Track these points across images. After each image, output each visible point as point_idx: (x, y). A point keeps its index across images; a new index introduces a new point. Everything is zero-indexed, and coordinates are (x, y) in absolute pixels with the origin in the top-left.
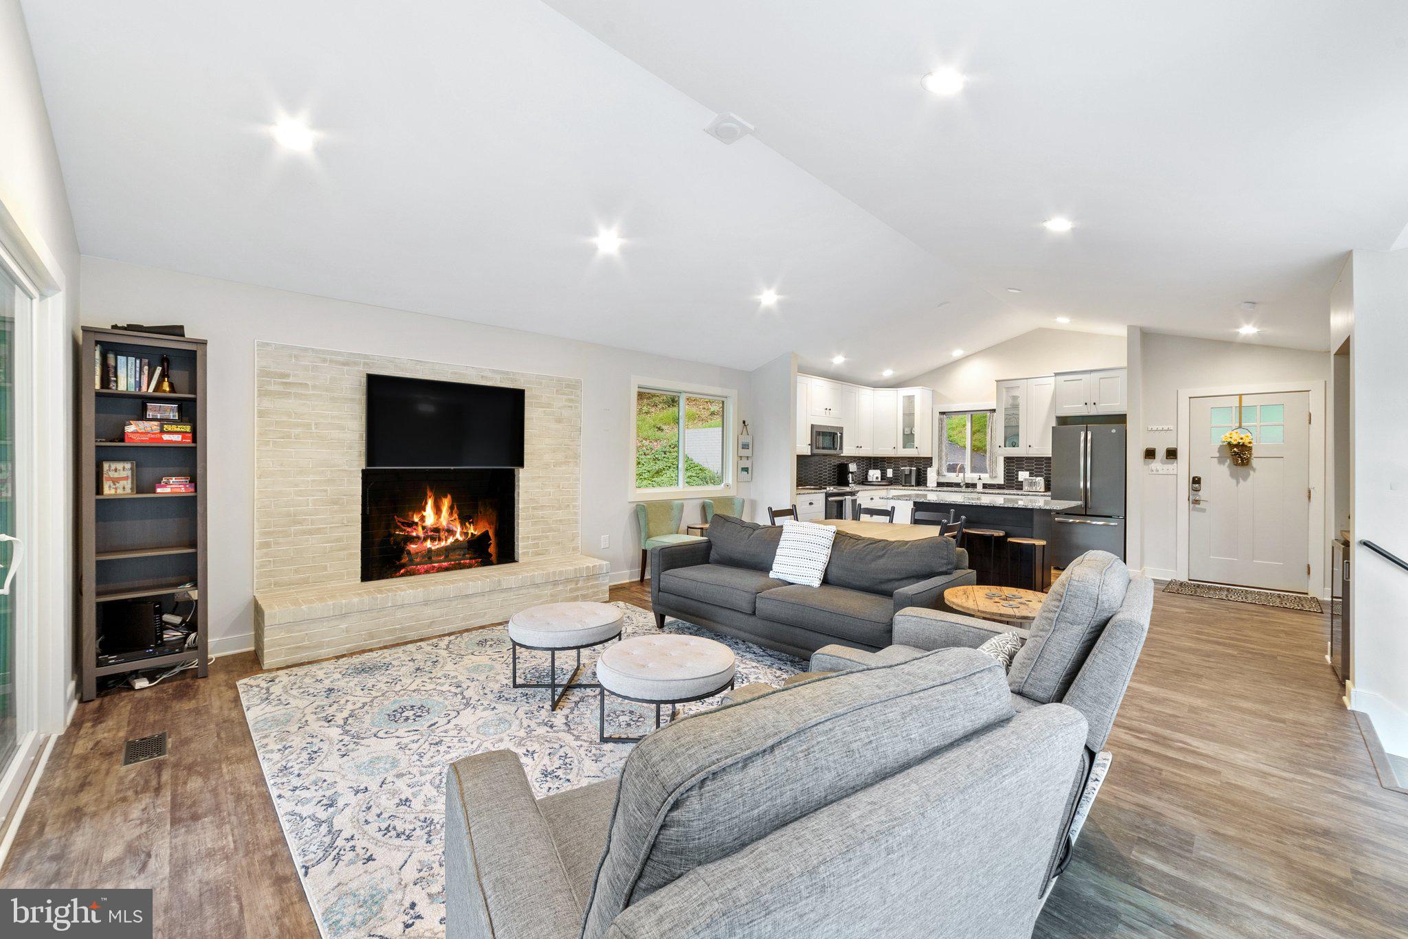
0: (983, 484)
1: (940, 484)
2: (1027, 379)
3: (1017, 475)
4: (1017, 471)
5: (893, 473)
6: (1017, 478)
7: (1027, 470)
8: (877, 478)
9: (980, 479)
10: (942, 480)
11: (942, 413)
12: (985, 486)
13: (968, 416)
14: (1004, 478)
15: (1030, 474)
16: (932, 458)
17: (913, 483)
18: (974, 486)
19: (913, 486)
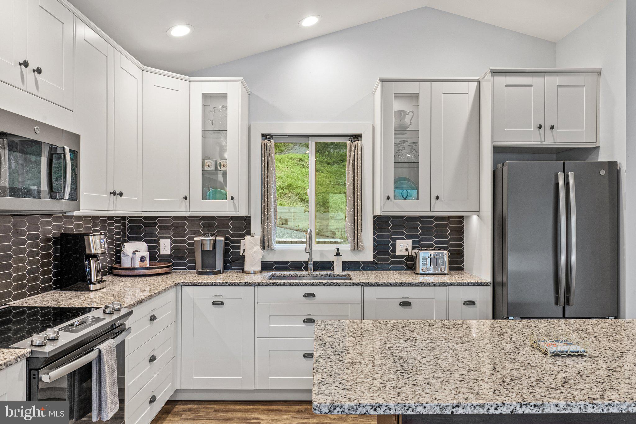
0: (344, 263)
1: (266, 266)
2: (431, 81)
3: (394, 245)
4: (394, 240)
5: (173, 247)
6: (394, 251)
7: (408, 238)
8: (143, 259)
9: (338, 254)
10: (271, 258)
11: (265, 136)
12: (347, 265)
13: (312, 144)
14: (374, 251)
15: (413, 242)
16: (250, 217)
17: (219, 265)
18: (329, 266)
19: (219, 272)
